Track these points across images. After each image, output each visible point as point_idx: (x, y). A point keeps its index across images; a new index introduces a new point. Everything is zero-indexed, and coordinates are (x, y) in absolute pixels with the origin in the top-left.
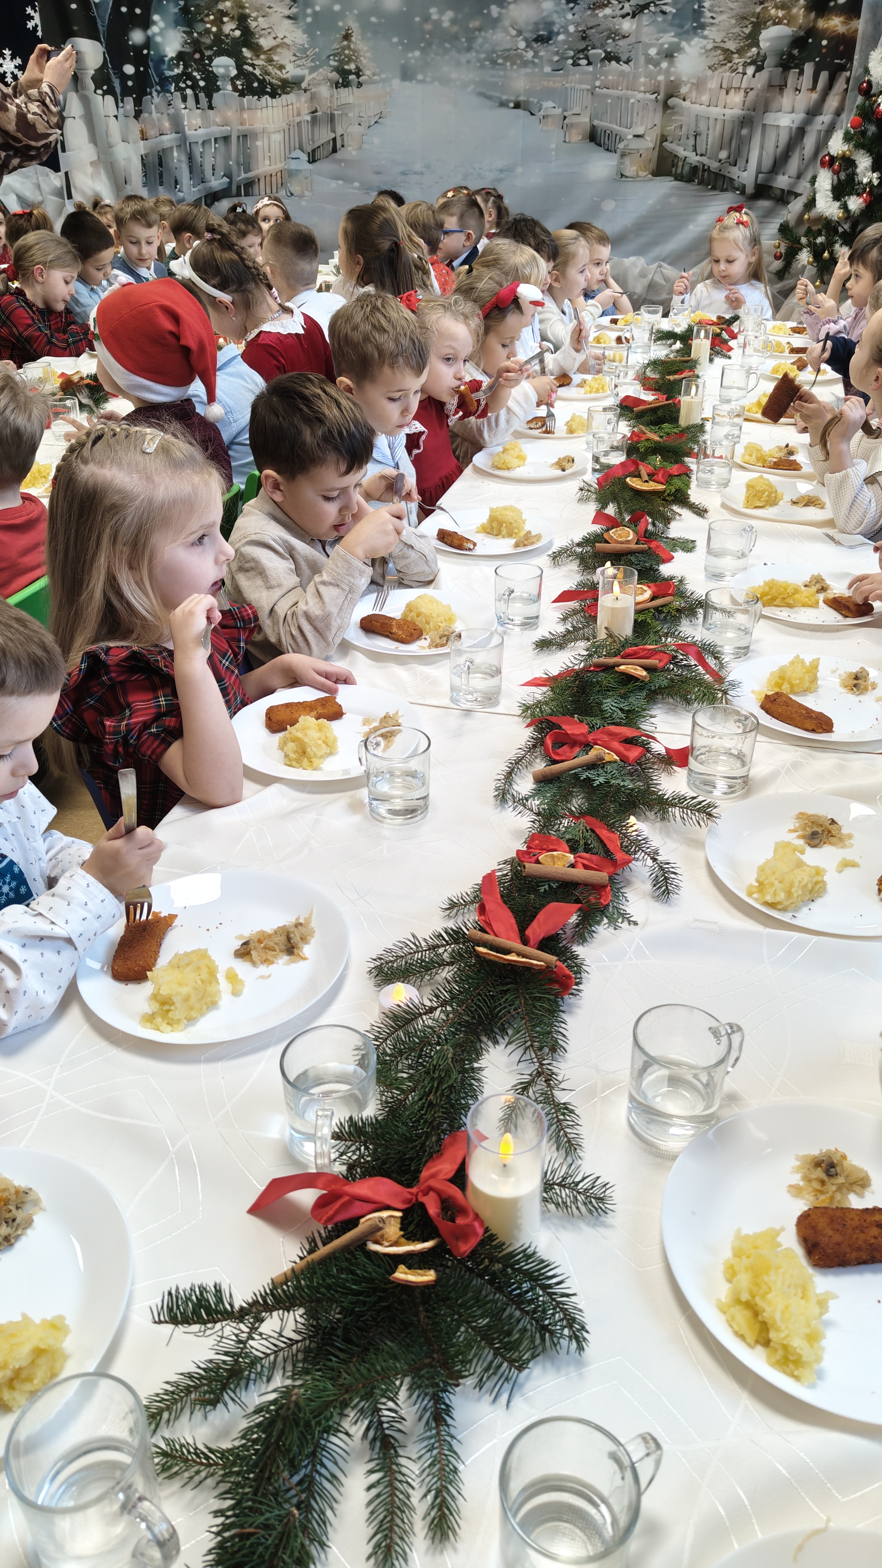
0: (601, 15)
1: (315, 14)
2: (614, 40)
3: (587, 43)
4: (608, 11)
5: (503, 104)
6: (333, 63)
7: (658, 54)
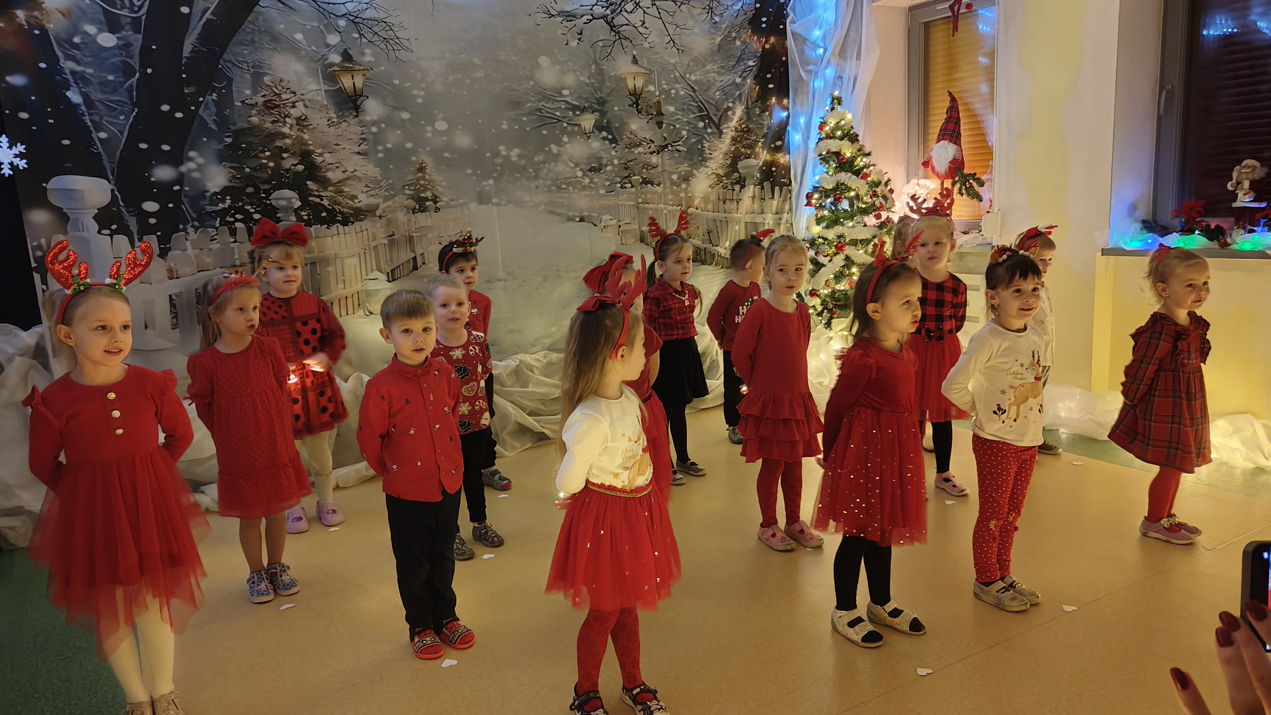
0: (636, 152)
1: (387, 151)
2: (647, 170)
3: (630, 172)
4: (640, 149)
5: (570, 219)
6: (407, 192)
7: (678, 179)
